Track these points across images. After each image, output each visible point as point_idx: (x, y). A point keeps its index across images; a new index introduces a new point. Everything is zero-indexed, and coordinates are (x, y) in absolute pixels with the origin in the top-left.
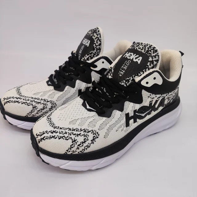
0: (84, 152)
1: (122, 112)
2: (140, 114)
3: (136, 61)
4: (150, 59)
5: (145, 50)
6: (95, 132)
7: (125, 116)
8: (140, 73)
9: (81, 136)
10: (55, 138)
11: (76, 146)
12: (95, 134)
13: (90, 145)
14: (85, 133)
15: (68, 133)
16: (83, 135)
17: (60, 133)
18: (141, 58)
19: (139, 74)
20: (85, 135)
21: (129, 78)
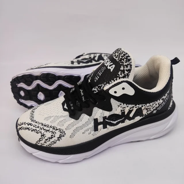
0: (51, 146)
1: (90, 116)
2: (111, 121)
3: (110, 69)
4: (122, 68)
5: (119, 58)
7: (93, 121)
10: (29, 130)
11: (44, 140)
12: (62, 132)
13: (56, 142)
17: (34, 126)
18: (114, 66)
19: (110, 82)
20: (53, 132)
21: (101, 85)
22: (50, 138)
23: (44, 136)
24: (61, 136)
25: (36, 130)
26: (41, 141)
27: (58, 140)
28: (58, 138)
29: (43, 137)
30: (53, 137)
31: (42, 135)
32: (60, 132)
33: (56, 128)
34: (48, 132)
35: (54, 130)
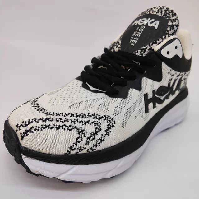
0: (95, 149)
1: (140, 91)
2: (159, 97)
3: (152, 26)
4: (170, 23)
5: (161, 13)
6: (109, 117)
7: (143, 97)
8: (159, 40)
9: (90, 124)
10: (51, 128)
11: (85, 139)
12: (110, 121)
13: (104, 138)
14: (95, 119)
15: (71, 120)
16: (93, 123)
17: (58, 121)
18: (158, 22)
19: (158, 42)
20: (96, 122)
21: (145, 46)
22: (94, 134)
23: (84, 132)
24: (109, 127)
25: (65, 125)
28: (106, 131)
29: (83, 135)
30: (98, 132)
33: (98, 116)
34: (87, 124)
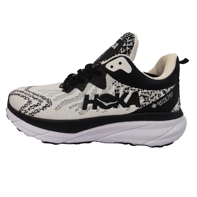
1: (82, 91)
2: (103, 102)
3: (113, 47)
4: (124, 45)
11: (29, 106)
12: (49, 102)
13: (40, 110)
15: (31, 95)
16: (39, 100)
18: (117, 44)
22: (35, 106)
23: (31, 103)
24: (47, 106)
25: (25, 96)
26: (26, 107)
27: (42, 109)
28: (43, 107)
29: (29, 104)
30: (38, 105)
31: (29, 101)
32: (47, 102)
33: (44, 98)
34: (36, 99)
35: (42, 99)
